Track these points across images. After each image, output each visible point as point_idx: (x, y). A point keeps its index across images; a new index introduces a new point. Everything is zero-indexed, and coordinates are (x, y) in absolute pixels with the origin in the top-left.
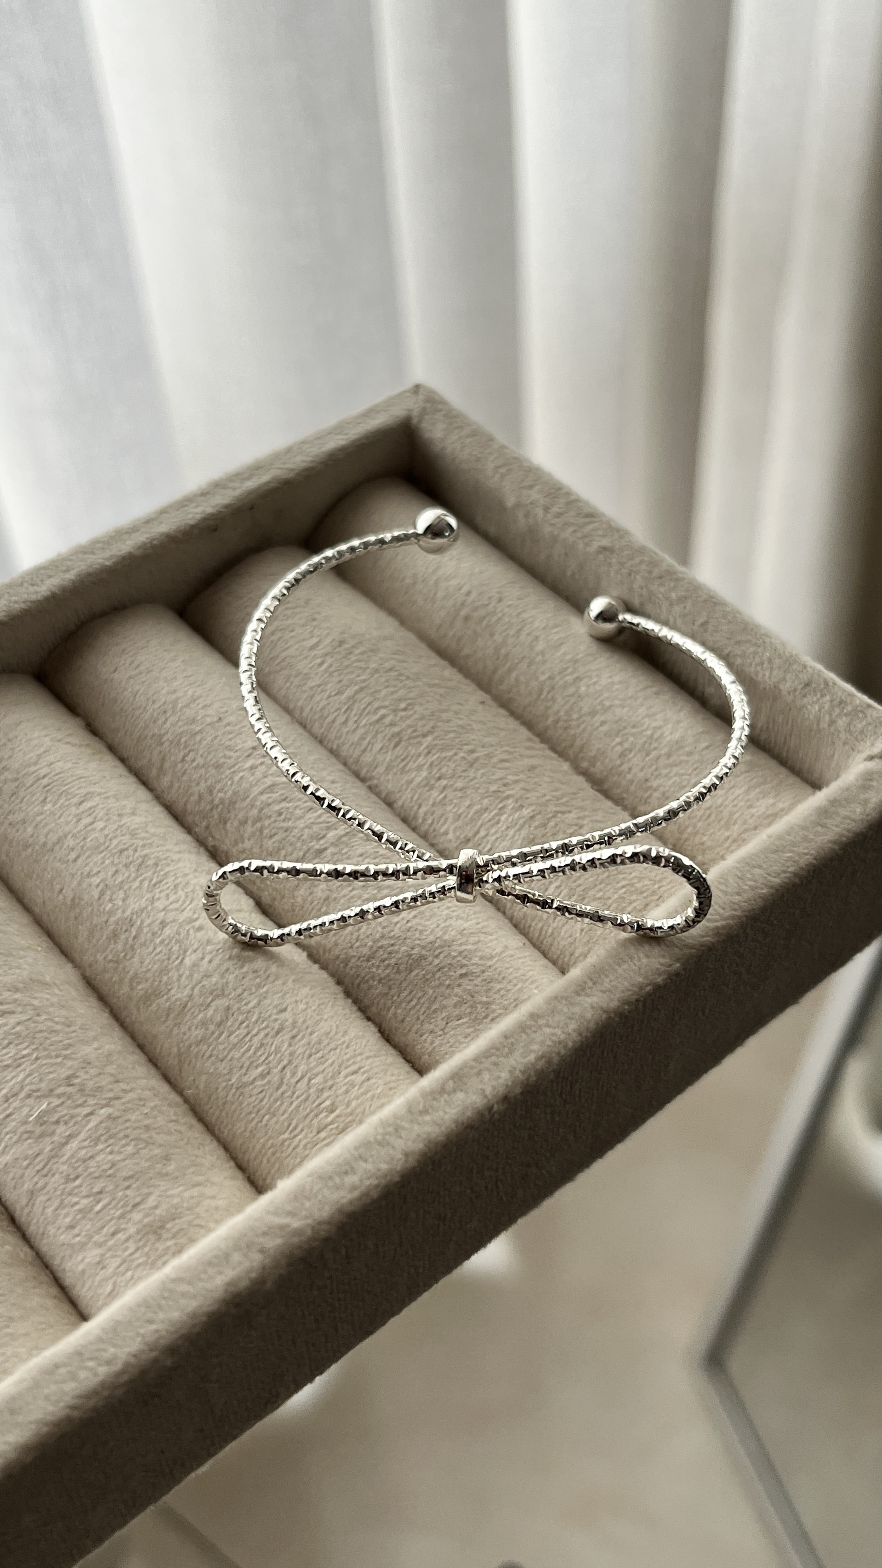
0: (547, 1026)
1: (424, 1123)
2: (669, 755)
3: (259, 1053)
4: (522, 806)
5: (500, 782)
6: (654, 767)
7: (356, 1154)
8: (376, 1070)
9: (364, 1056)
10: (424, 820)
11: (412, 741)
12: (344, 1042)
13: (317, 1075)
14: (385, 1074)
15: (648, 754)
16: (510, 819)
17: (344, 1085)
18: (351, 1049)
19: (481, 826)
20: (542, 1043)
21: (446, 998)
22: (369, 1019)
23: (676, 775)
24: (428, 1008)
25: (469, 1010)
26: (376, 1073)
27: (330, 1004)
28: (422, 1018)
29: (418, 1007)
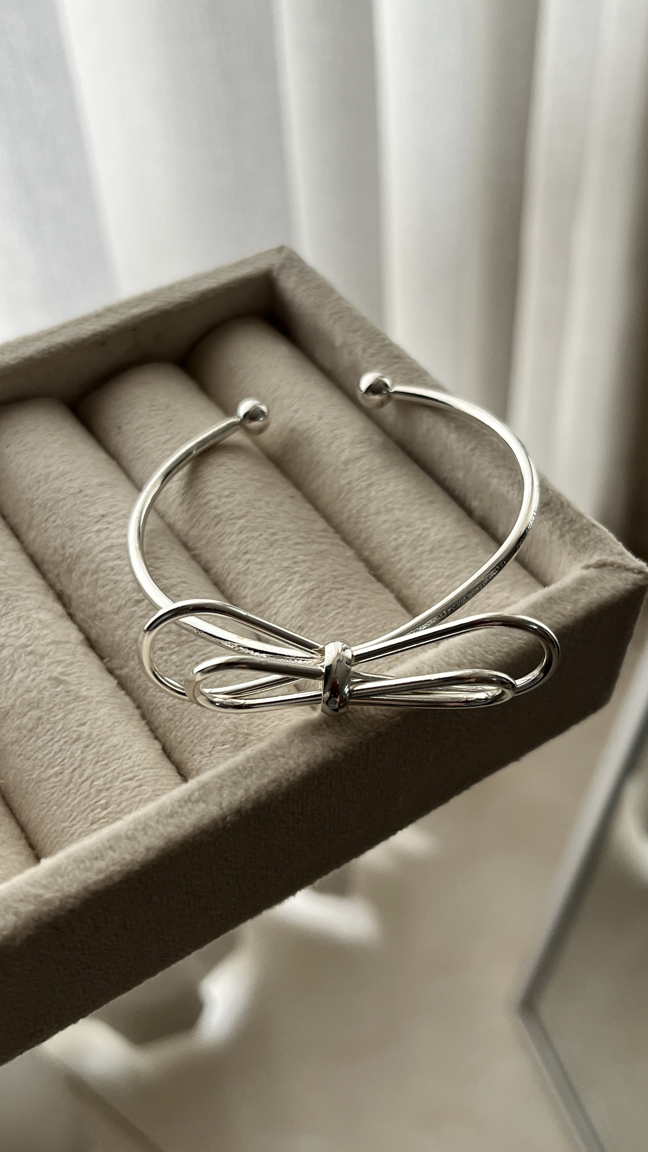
0: (283, 756)
1: (168, 824)
3: (58, 756)
4: (305, 581)
5: (291, 560)
6: (418, 560)
7: (107, 845)
8: (148, 779)
9: (141, 767)
10: (231, 585)
11: (229, 522)
12: (127, 754)
13: (99, 778)
14: (155, 783)
15: (415, 549)
16: (295, 590)
17: (120, 788)
18: (132, 760)
19: (272, 593)
20: (276, 769)
21: (216, 727)
22: (156, 738)
23: (435, 567)
24: (201, 734)
25: (232, 739)
26: (149, 782)
27: (124, 723)
28: (195, 741)
29: (193, 732)
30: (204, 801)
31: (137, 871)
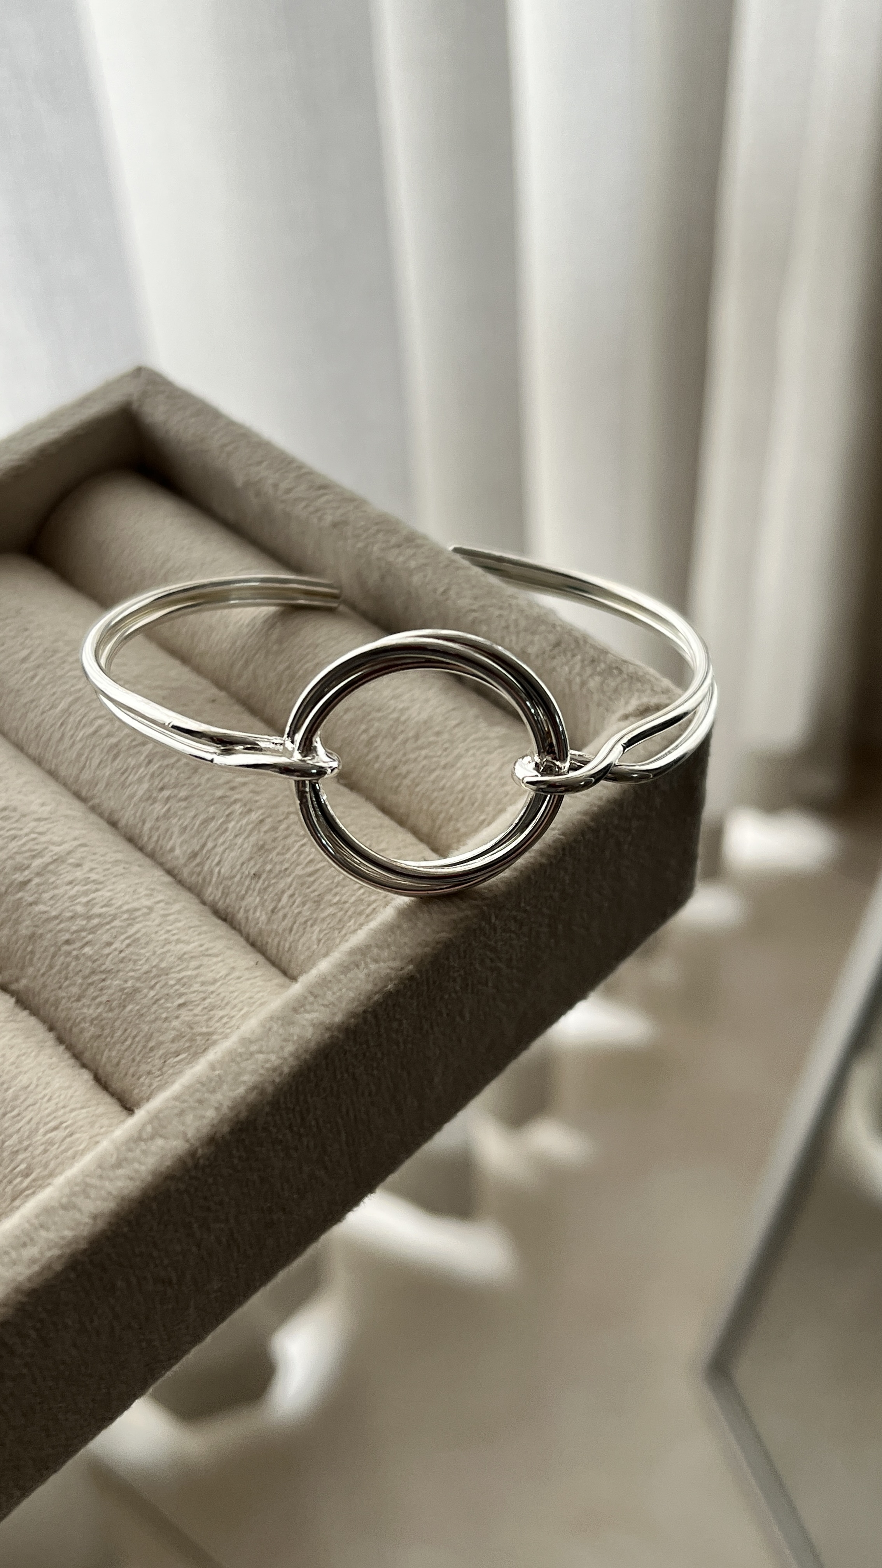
0: (260, 1052)
1: (118, 1178)
2: (417, 737)
4: (250, 811)
5: (228, 786)
6: (401, 753)
7: (36, 1222)
8: (80, 1123)
9: (68, 1109)
10: (150, 838)
12: (45, 1096)
13: (11, 1136)
14: (92, 1127)
15: (395, 739)
16: (238, 826)
17: (42, 1144)
18: (53, 1102)
19: (209, 836)
20: (254, 1072)
21: (163, 1033)
22: (84, 1066)
23: (425, 757)
24: (144, 1047)
25: (187, 1045)
26: (81, 1127)
27: (33, 1054)
28: (138, 1058)
29: (133, 1046)
30: (161, 1136)
31: (85, 1250)
